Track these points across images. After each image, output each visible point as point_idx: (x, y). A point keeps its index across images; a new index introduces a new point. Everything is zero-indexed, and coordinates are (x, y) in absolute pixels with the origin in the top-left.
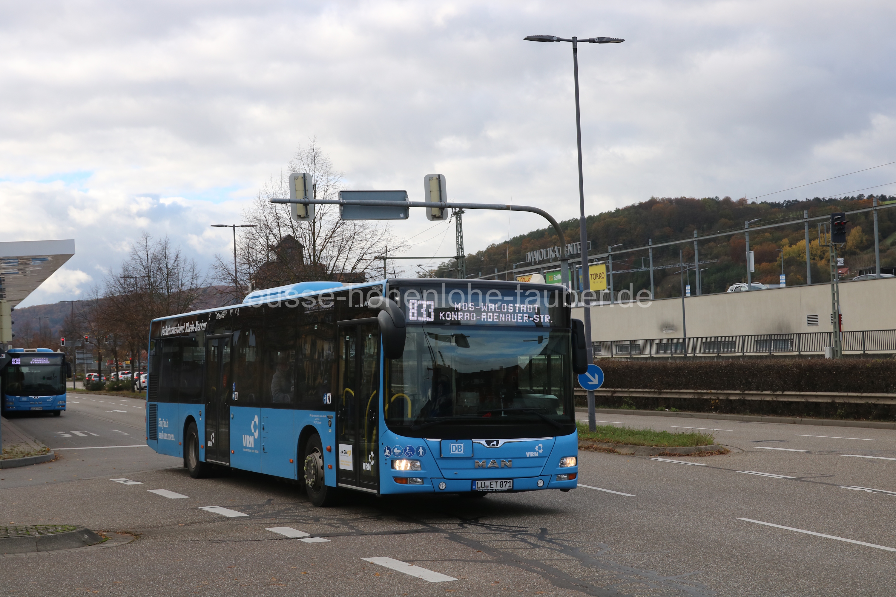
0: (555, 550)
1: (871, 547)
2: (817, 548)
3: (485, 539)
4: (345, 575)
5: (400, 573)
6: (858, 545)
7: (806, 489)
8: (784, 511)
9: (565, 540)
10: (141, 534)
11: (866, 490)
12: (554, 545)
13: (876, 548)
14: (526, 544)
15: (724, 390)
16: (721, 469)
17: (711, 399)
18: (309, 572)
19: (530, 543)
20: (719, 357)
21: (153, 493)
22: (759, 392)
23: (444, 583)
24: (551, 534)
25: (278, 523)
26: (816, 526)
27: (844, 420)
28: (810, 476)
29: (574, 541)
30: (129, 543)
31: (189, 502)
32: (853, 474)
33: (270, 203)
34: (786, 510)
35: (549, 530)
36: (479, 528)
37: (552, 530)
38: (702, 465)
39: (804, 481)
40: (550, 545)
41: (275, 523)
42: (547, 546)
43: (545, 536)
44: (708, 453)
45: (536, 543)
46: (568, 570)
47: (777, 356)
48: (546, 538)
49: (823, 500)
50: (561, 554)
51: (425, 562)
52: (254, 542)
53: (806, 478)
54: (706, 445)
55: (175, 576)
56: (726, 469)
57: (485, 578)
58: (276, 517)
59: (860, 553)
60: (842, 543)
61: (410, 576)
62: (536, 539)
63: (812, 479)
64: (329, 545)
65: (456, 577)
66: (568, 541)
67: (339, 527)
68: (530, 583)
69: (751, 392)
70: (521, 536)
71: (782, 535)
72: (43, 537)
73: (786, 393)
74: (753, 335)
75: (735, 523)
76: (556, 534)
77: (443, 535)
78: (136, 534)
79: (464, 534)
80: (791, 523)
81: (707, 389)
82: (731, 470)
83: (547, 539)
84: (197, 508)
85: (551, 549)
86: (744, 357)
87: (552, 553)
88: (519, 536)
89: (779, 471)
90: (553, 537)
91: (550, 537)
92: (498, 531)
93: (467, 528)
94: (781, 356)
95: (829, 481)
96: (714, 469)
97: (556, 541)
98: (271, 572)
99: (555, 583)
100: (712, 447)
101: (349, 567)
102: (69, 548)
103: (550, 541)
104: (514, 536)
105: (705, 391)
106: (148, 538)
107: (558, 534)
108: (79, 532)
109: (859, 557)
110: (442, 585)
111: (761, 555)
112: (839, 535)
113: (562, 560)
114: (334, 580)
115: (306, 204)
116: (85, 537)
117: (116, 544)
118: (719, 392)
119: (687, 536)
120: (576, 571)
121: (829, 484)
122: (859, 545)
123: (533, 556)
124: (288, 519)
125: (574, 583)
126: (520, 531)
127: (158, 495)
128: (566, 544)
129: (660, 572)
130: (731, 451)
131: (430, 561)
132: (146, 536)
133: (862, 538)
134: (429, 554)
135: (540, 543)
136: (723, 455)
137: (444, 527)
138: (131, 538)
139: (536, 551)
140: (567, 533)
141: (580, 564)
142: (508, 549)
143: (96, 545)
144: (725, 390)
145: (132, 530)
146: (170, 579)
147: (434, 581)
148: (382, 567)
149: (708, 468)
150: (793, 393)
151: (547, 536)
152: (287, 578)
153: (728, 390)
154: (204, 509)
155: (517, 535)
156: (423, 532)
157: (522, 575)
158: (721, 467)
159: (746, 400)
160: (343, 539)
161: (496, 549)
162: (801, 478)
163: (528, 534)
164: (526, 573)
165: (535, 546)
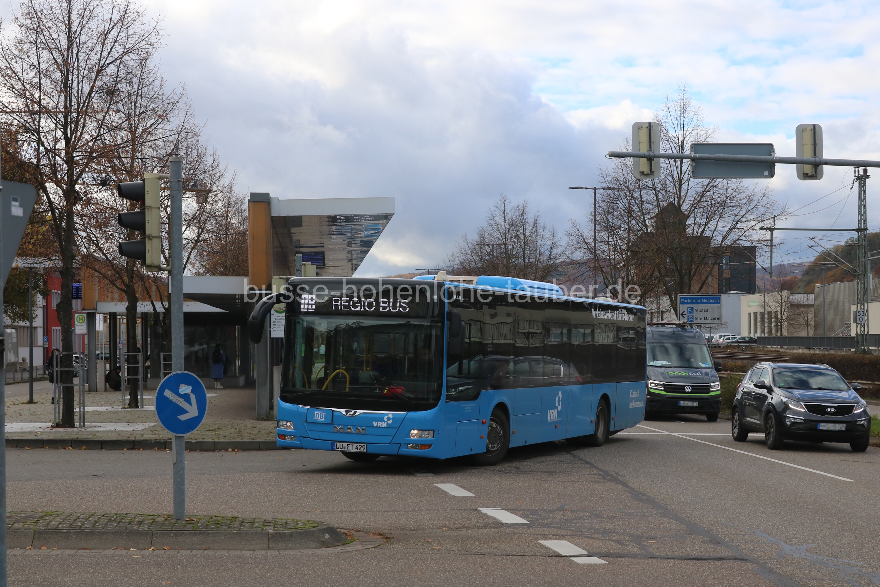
21: (437, 488)
33: (608, 156)
58: (559, 528)
72: (277, 533)
84: (476, 509)
102: (304, 548)
106: (399, 542)
108: (320, 530)
115: (650, 159)
116: (326, 537)
117: (359, 547)
127: (442, 491)
132: (397, 540)
143: (337, 547)
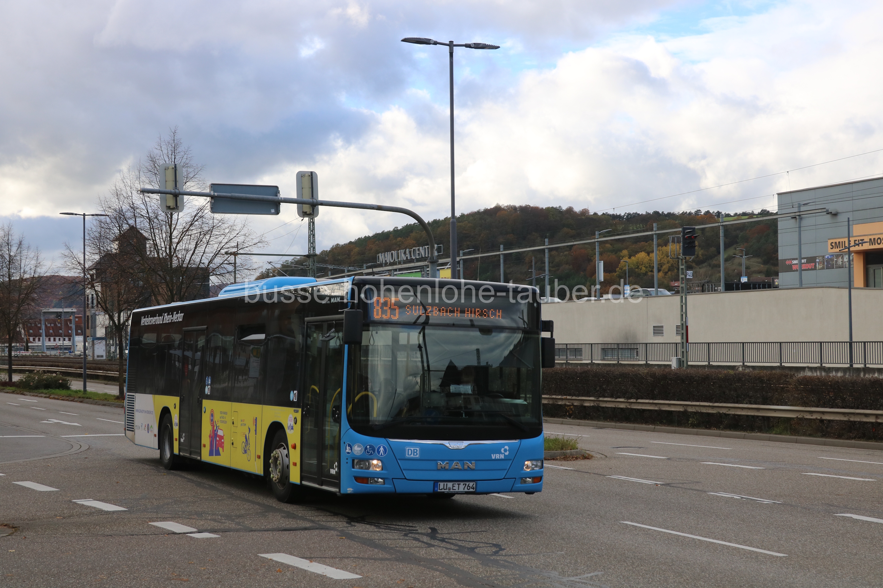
0: (451, 549)
1: (756, 552)
2: (705, 552)
3: (377, 538)
4: (246, 571)
5: (301, 569)
6: (743, 549)
7: (678, 495)
8: (662, 515)
9: (457, 540)
10: (19, 527)
11: (735, 497)
12: (448, 544)
13: (761, 553)
14: (420, 543)
15: (578, 396)
16: (590, 473)
17: (565, 405)
18: (208, 567)
19: (423, 542)
20: (567, 364)
21: (19, 485)
22: (613, 400)
23: (349, 580)
24: (442, 534)
25: (160, 518)
26: (697, 531)
27: (696, 428)
28: (677, 482)
29: (466, 541)
30: (9, 535)
31: (61, 494)
32: (718, 481)
33: (139, 192)
34: (665, 514)
35: (439, 530)
36: (368, 526)
37: (442, 530)
38: (570, 469)
39: (673, 487)
40: (443, 544)
41: (157, 518)
42: (442, 546)
43: (437, 535)
44: (573, 458)
45: (429, 542)
46: (469, 570)
47: (625, 365)
48: (438, 537)
49: (697, 506)
50: (458, 553)
51: (324, 559)
52: (141, 537)
53: (674, 484)
54: (571, 450)
55: (69, 569)
56: (594, 474)
57: (389, 576)
58: (157, 512)
59: (748, 557)
60: (728, 547)
61: (313, 573)
62: (429, 538)
63: (681, 485)
64: (221, 541)
65: (360, 574)
66: (461, 540)
67: (225, 523)
68: (436, 582)
69: (606, 399)
70: (413, 535)
71: (668, 539)
73: (639, 401)
74: (600, 344)
75: (619, 526)
76: (447, 533)
77: (334, 533)
78: (14, 526)
79: (354, 532)
80: (673, 527)
81: (561, 395)
82: (600, 475)
83: (439, 539)
84: (70, 501)
85: (447, 548)
86: (592, 364)
87: (448, 552)
88: (410, 535)
89: (646, 476)
90: (445, 536)
91: (442, 536)
92: (388, 529)
93: (355, 526)
94: (628, 364)
95: (697, 488)
96: (583, 473)
97: (449, 541)
98: (169, 567)
99: (459, 582)
100: (577, 452)
101: (247, 563)
103: (443, 540)
104: (406, 535)
105: (560, 397)
106: (28, 530)
107: (449, 534)
109: (747, 561)
110: (348, 581)
111: (654, 558)
112: (722, 540)
113: (461, 559)
114: (236, 575)
115: (175, 195)
118: (574, 398)
119: (576, 538)
120: (478, 570)
121: (698, 490)
122: (745, 549)
123: (431, 555)
124: (170, 514)
125: (480, 582)
126: (409, 530)
127: (25, 487)
128: (460, 543)
129: (561, 572)
130: (594, 456)
131: (329, 558)
132: (23, 529)
133: (744, 543)
134: (325, 551)
135: (433, 542)
136: (588, 460)
137: (332, 524)
138: (10, 531)
139: (432, 550)
140: (458, 533)
141: (480, 564)
142: (403, 547)
144: (580, 396)
145: (8, 522)
146: (64, 572)
147: (339, 578)
148: (282, 564)
149: (577, 472)
150: (647, 401)
151: (438, 535)
152: (187, 573)
153: (583, 396)
154: (79, 503)
155: (408, 534)
156: (312, 529)
157: (425, 574)
158: (590, 472)
159: (600, 407)
160: (233, 535)
161: (392, 548)
162: (670, 484)
163: (418, 533)
164: (429, 571)
165: (430, 545)
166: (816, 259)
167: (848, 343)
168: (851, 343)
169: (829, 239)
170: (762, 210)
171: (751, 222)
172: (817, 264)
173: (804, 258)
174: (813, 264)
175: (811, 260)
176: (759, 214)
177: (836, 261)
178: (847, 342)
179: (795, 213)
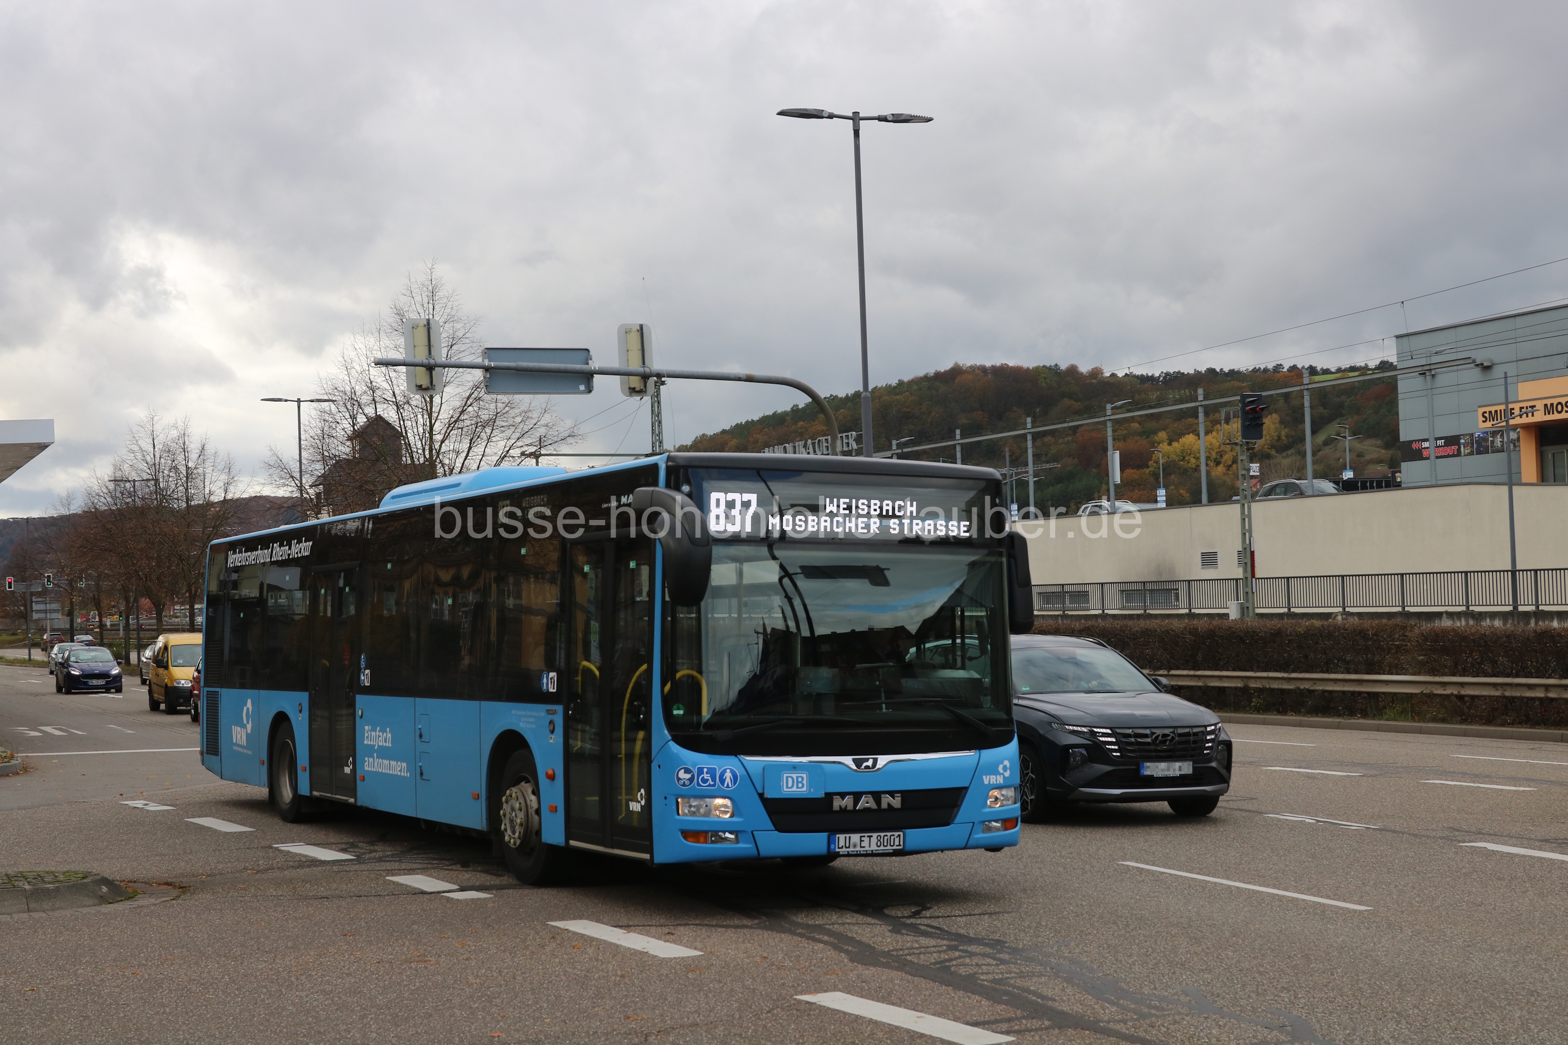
2: (1244, 905)
4: (527, 947)
11: (1307, 821)
18: (469, 943)
20: (1065, 616)
21: (194, 823)
25: (405, 869)
27: (1263, 714)
30: (173, 899)
31: (256, 837)
32: (1284, 796)
41: (400, 870)
58: (400, 861)
63: (1224, 804)
71: (1189, 887)
74: (1117, 583)
78: (182, 886)
80: (1201, 869)
84: (271, 847)
86: (1103, 615)
94: (1161, 614)
95: (1250, 807)
98: (410, 943)
101: (530, 935)
108: (93, 882)
115: (430, 368)
116: (103, 890)
117: (152, 901)
121: (1250, 811)
127: (204, 826)
138: (175, 892)
141: (889, 930)
143: (121, 903)
152: (436, 952)
154: (282, 848)
160: (512, 894)
166: (1460, 439)
167: (1510, 573)
168: (1514, 572)
169: (1480, 407)
170: (1382, 362)
171: (1364, 381)
172: (1462, 447)
173: (1440, 438)
174: (1455, 448)
175: (1452, 441)
176: (1377, 368)
177: (1493, 442)
178: (1507, 571)
179: (1422, 366)
